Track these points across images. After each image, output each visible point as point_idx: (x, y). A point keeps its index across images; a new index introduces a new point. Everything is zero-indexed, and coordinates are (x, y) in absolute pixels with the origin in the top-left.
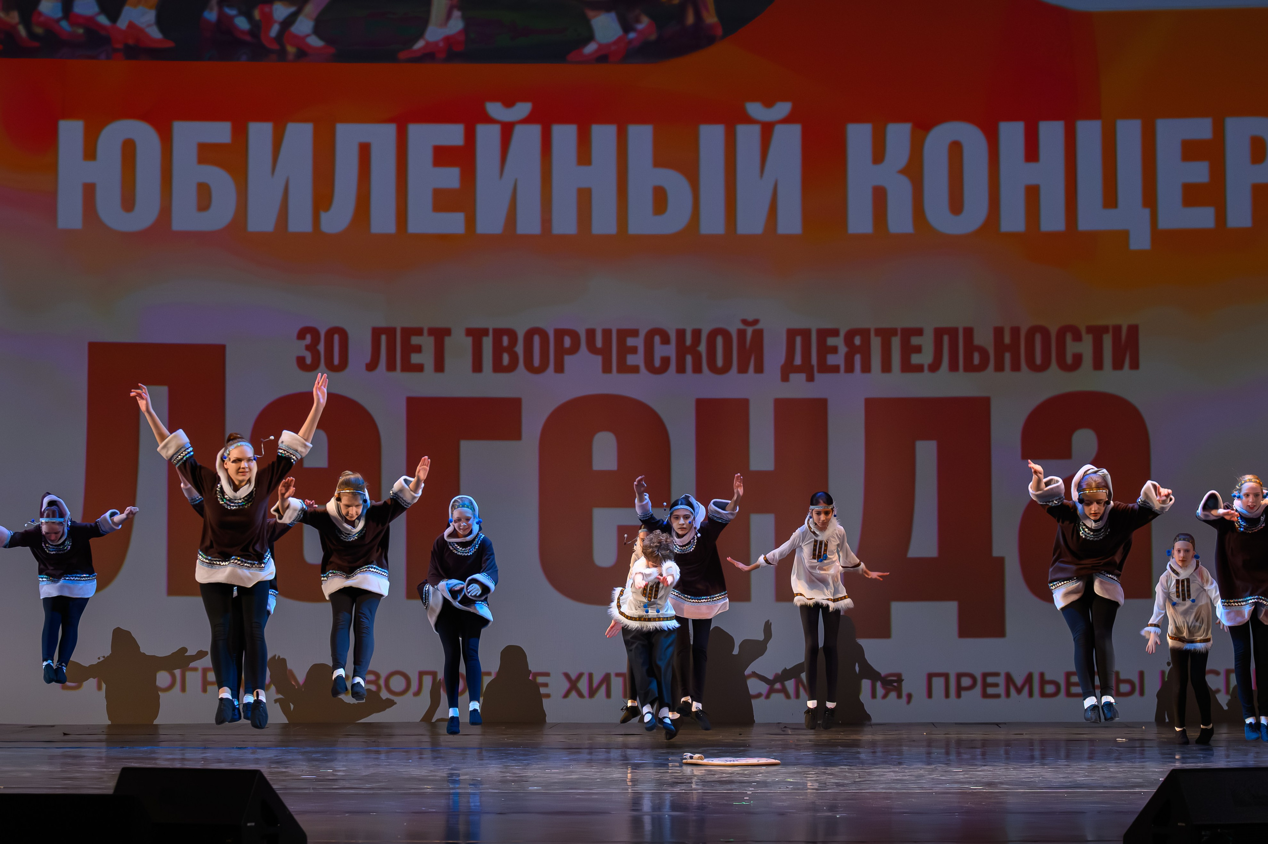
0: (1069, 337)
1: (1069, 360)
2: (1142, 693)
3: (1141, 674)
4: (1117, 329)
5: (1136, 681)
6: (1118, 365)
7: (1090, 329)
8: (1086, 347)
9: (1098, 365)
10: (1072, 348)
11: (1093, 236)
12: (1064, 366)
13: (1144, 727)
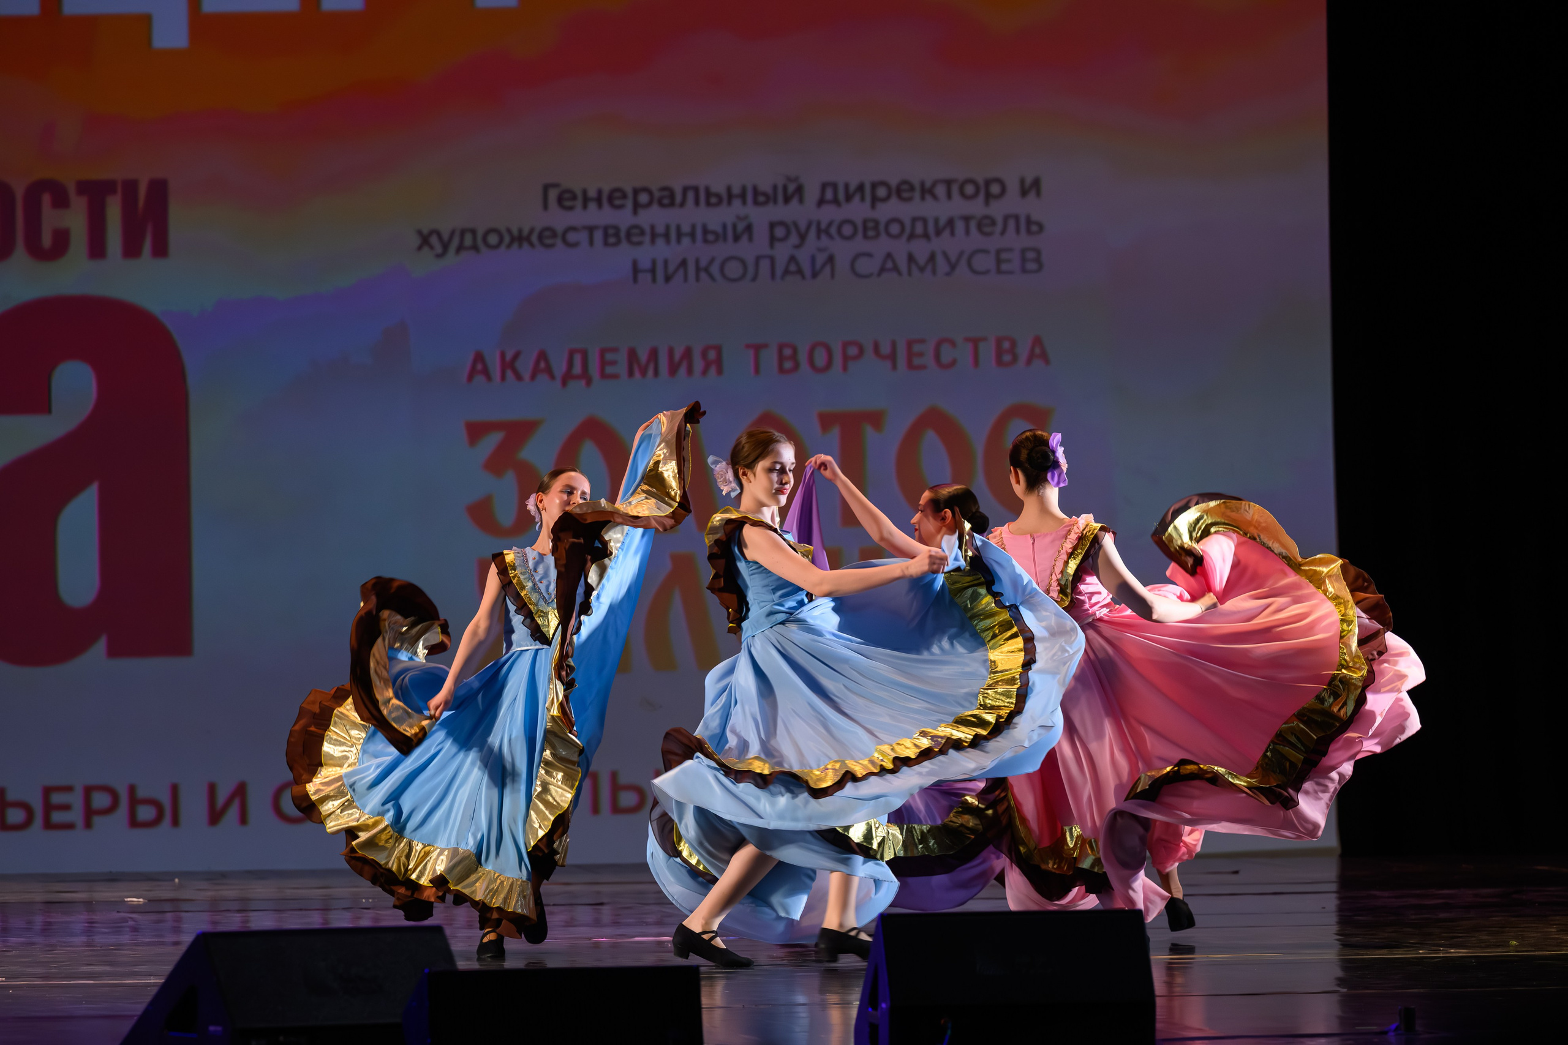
0: (46, 199)
1: (47, 241)
2: (175, 822)
3: (175, 790)
4: (130, 187)
5: (166, 800)
6: (131, 250)
7: (84, 187)
8: (75, 220)
9: (97, 249)
10: (51, 219)
11: (89, 24)
12: (37, 252)
13: (177, 880)
